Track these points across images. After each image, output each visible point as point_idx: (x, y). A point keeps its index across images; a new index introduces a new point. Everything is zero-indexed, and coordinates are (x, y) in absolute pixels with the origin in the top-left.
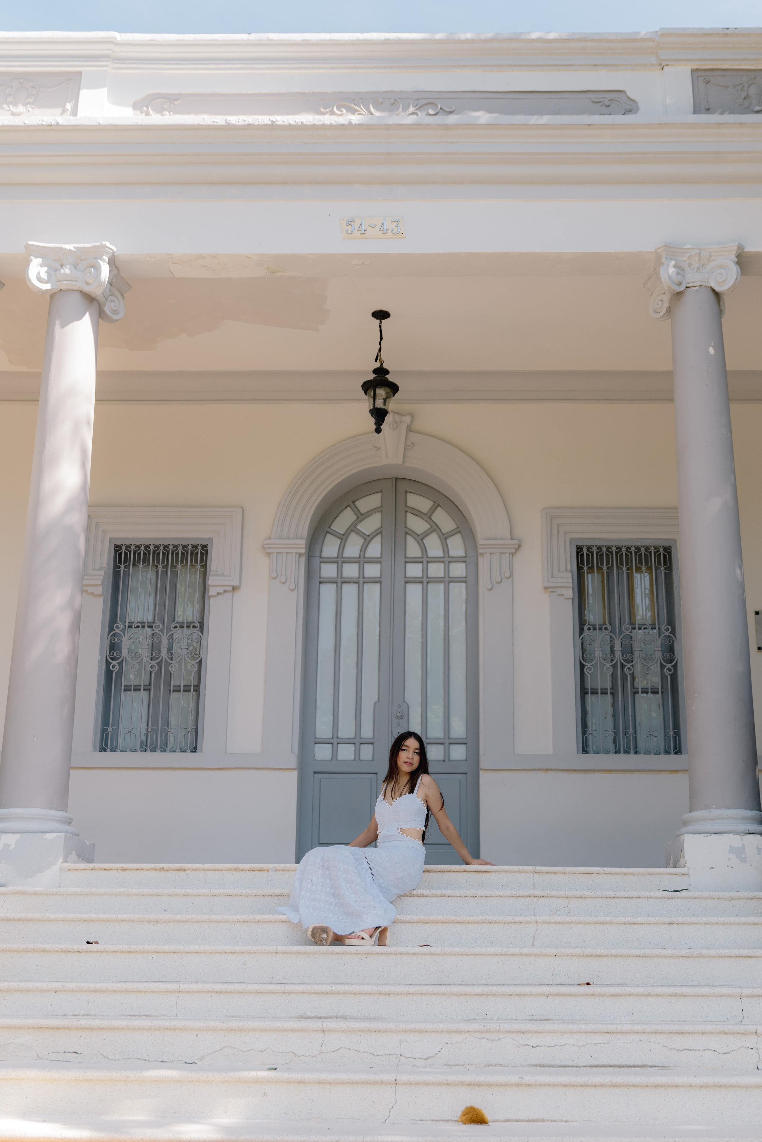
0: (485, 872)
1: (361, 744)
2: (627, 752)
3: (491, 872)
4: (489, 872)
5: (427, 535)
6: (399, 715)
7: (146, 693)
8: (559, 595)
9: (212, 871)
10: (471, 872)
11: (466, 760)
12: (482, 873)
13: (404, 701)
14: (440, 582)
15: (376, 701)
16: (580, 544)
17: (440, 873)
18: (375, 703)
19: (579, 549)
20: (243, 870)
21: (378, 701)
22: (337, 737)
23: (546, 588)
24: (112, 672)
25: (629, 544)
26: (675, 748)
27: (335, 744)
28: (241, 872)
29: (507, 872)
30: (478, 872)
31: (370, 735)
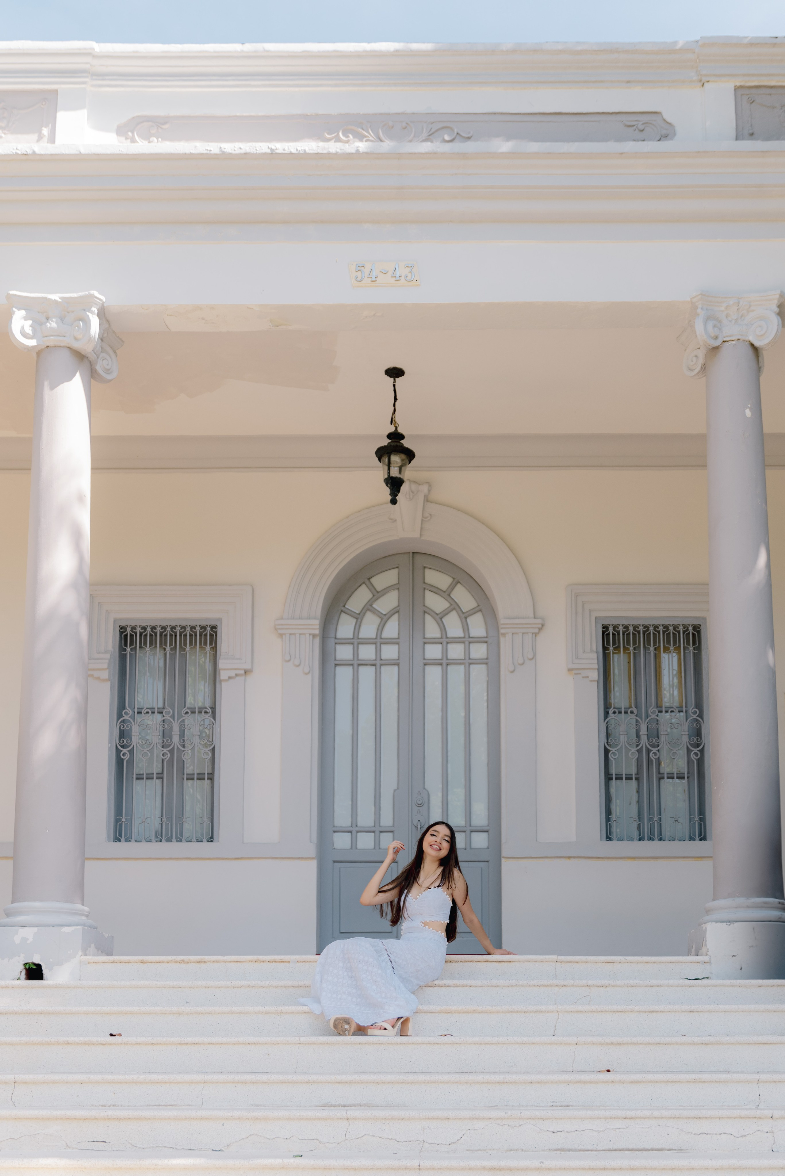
0: (507, 962)
1: (381, 832)
2: (651, 839)
3: (513, 962)
4: (510, 962)
5: (447, 614)
6: (420, 803)
7: (159, 782)
8: (583, 677)
9: (233, 963)
10: (493, 961)
11: (488, 848)
12: (504, 962)
13: (424, 788)
14: (460, 664)
15: (396, 787)
16: (606, 623)
17: (461, 963)
18: (395, 791)
19: (605, 628)
20: (264, 962)
21: (398, 788)
22: (357, 826)
23: (570, 670)
24: (123, 760)
25: (656, 623)
26: (700, 834)
27: (354, 832)
28: (262, 963)
29: (529, 961)
30: (499, 961)
31: (390, 823)
